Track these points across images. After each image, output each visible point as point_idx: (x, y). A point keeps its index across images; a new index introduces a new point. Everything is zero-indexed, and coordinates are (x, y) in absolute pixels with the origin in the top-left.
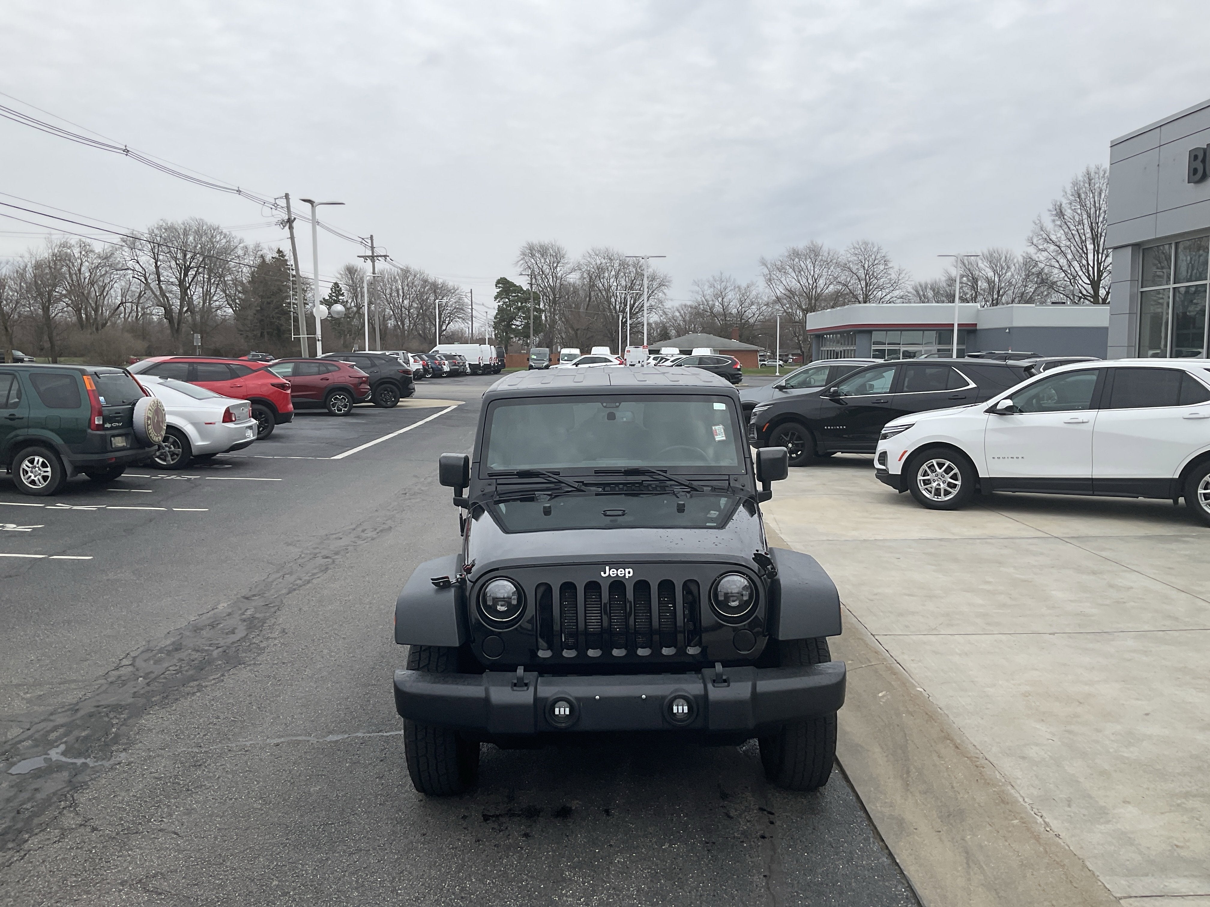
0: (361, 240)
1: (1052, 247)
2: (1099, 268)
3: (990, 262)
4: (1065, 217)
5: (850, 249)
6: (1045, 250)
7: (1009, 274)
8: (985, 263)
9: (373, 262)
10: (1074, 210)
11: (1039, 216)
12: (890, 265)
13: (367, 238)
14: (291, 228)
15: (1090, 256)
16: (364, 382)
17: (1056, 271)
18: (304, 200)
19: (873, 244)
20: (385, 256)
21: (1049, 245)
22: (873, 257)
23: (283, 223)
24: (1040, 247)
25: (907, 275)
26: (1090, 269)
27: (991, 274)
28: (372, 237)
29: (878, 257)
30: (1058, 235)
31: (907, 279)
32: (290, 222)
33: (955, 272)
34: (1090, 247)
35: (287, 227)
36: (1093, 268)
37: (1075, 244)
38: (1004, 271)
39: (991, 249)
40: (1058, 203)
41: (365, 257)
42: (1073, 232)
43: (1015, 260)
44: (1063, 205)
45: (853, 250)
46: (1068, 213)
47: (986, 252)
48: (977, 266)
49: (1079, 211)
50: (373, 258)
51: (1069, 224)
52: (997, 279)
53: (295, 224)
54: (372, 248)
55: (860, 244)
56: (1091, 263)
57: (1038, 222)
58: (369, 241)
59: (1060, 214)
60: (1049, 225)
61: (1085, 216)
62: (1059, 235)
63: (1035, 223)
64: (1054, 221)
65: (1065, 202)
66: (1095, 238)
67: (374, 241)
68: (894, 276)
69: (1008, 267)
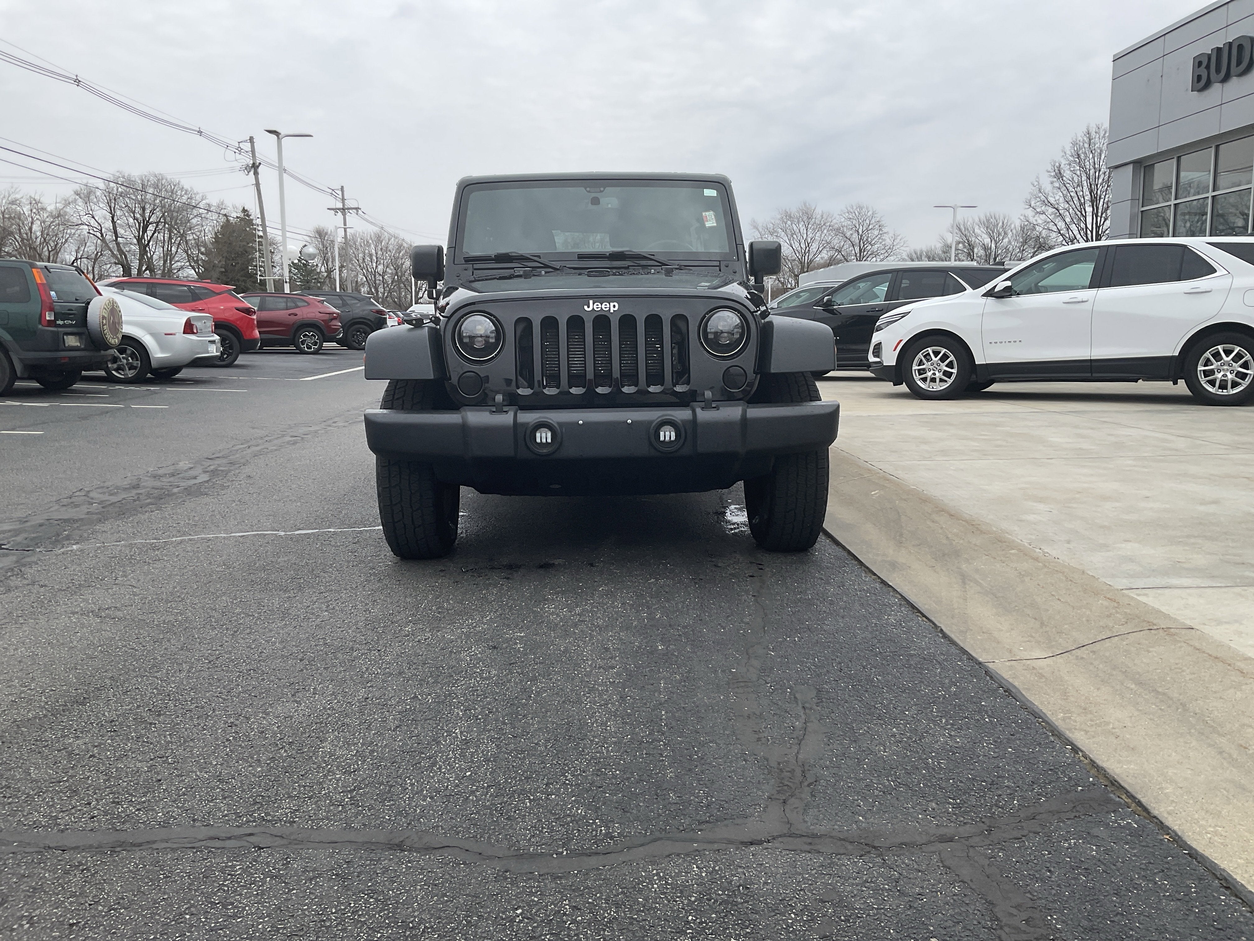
0: (330, 191)
1: (1051, 210)
2: (1097, 232)
3: (987, 228)
4: (1064, 178)
5: (844, 213)
6: (1044, 213)
7: (1006, 240)
8: (982, 229)
9: (344, 215)
10: (1074, 172)
11: (1038, 177)
12: (885, 230)
13: (338, 190)
14: (256, 174)
15: (1089, 219)
16: (335, 318)
17: (1054, 235)
18: (270, 132)
19: (867, 208)
20: (357, 209)
21: (1047, 208)
22: (868, 222)
23: (247, 169)
24: (1038, 210)
25: (902, 241)
26: (1089, 232)
27: (987, 241)
28: (342, 187)
29: (873, 221)
30: (1057, 197)
31: (902, 244)
32: (255, 167)
33: (951, 239)
34: (1089, 209)
35: (252, 173)
36: (1092, 232)
37: (1074, 207)
38: (1001, 238)
39: (988, 215)
40: (1057, 164)
41: (335, 210)
42: (1072, 194)
43: (1013, 226)
44: (1062, 166)
45: (847, 214)
46: (1067, 174)
47: (983, 218)
48: (974, 232)
49: (1078, 173)
50: (344, 210)
51: (1068, 185)
52: (993, 246)
53: (260, 170)
54: (343, 200)
55: (855, 208)
56: (1089, 227)
57: (1036, 183)
58: (340, 192)
59: (1059, 175)
60: (1047, 187)
61: (1084, 178)
62: (1057, 198)
63: (1033, 185)
64: (1052, 183)
65: (1064, 162)
66: (1094, 201)
67: (345, 193)
68: (888, 242)
69: (1005, 233)
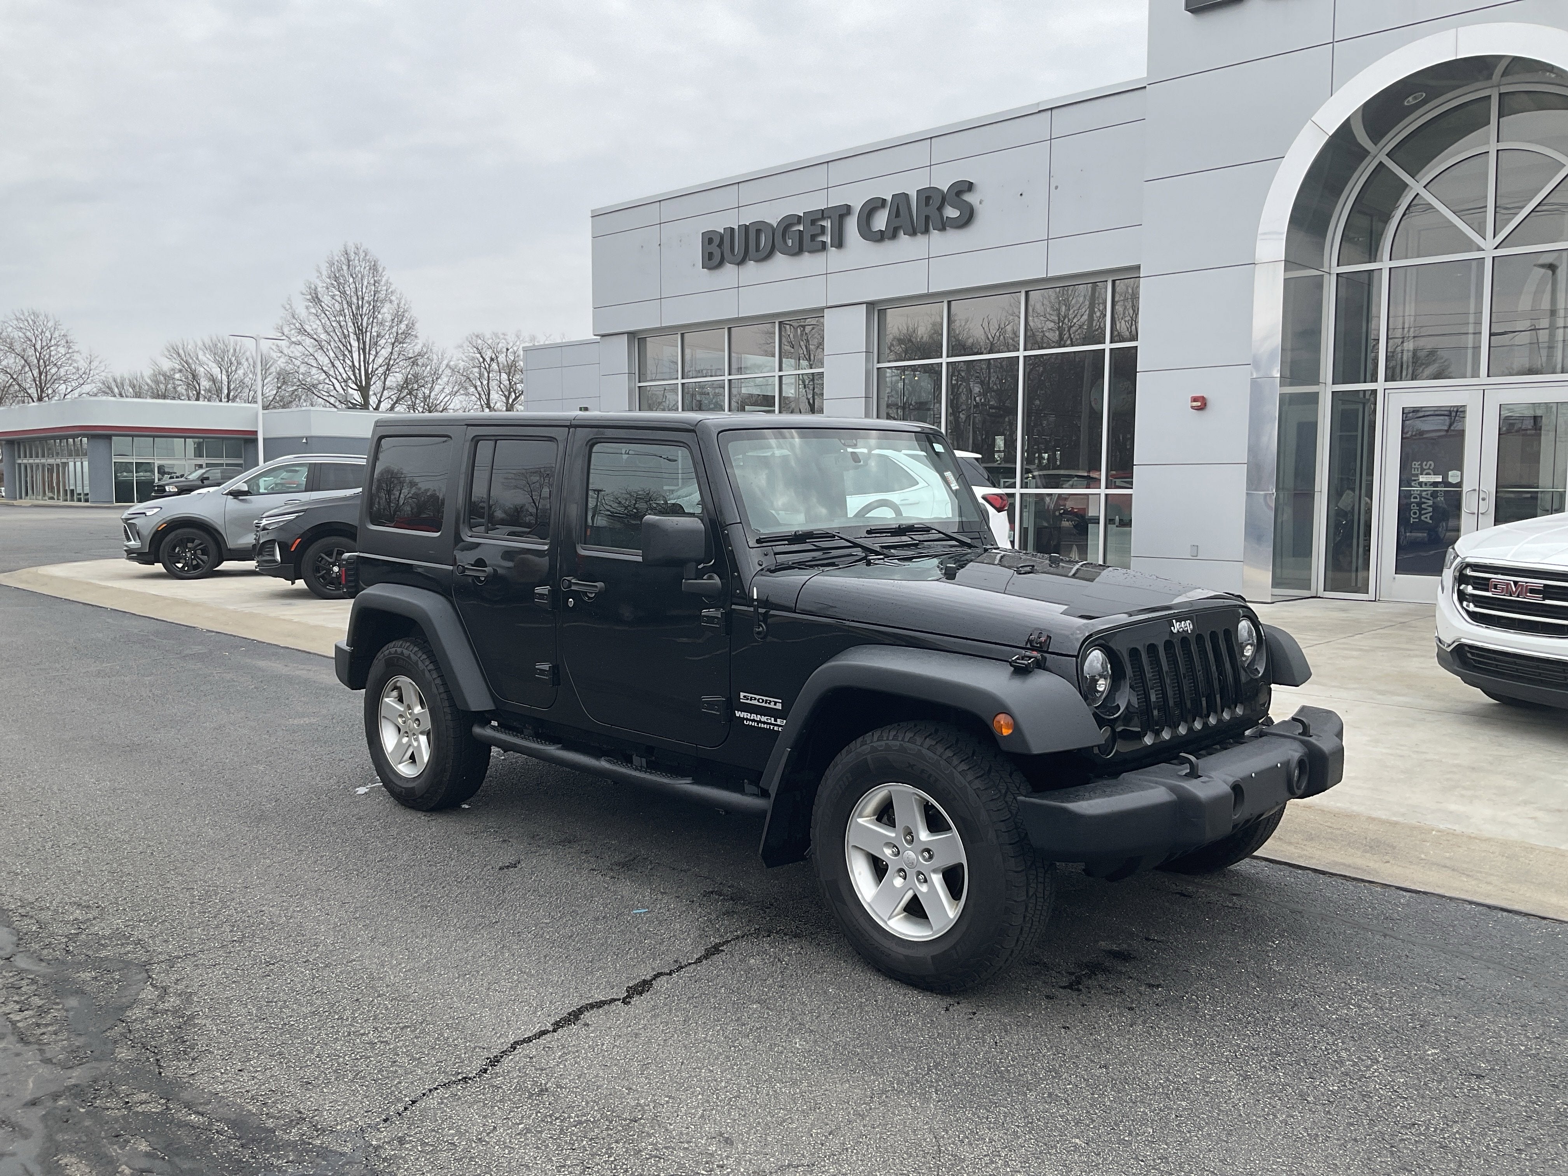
1: (308, 341)
2: (366, 371)
3: (215, 354)
4: (323, 304)
5: (11, 320)
6: (300, 344)
7: (240, 372)
8: (208, 356)
10: (333, 297)
11: (289, 299)
12: (75, 348)
15: (355, 355)
17: (314, 371)
19: (46, 316)
21: (304, 338)
22: (48, 334)
24: (293, 340)
25: (103, 364)
26: (357, 371)
27: (216, 371)
29: (56, 334)
30: (313, 325)
31: (103, 369)
33: (167, 365)
34: (355, 344)
36: (359, 370)
37: (336, 339)
38: (234, 368)
39: (214, 338)
40: (313, 286)
42: (334, 324)
43: (248, 354)
44: (319, 289)
45: (15, 322)
46: (326, 300)
47: (208, 342)
48: (197, 359)
49: (339, 299)
51: (327, 312)
52: (225, 378)
55: (27, 314)
56: (357, 365)
57: (288, 307)
59: (316, 299)
60: (302, 312)
61: (345, 306)
62: (315, 326)
63: (285, 308)
64: (307, 308)
65: (320, 284)
68: (83, 364)
69: (239, 363)
